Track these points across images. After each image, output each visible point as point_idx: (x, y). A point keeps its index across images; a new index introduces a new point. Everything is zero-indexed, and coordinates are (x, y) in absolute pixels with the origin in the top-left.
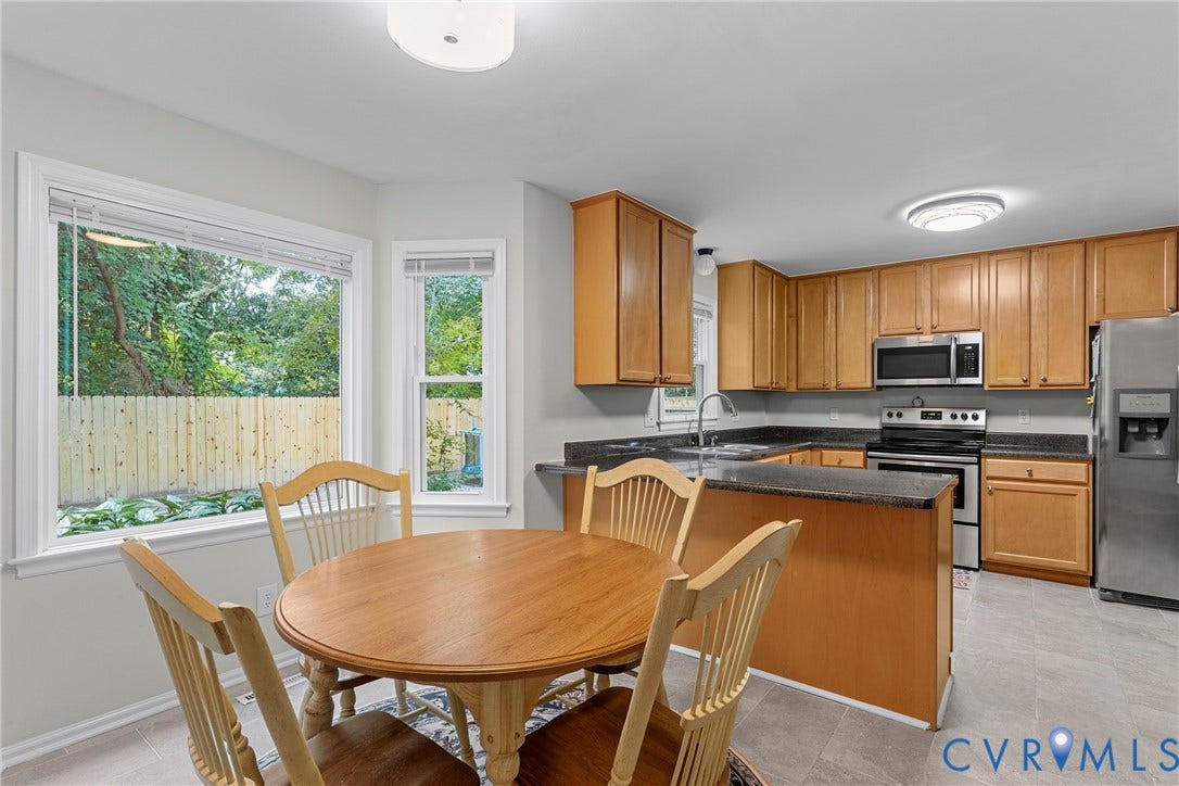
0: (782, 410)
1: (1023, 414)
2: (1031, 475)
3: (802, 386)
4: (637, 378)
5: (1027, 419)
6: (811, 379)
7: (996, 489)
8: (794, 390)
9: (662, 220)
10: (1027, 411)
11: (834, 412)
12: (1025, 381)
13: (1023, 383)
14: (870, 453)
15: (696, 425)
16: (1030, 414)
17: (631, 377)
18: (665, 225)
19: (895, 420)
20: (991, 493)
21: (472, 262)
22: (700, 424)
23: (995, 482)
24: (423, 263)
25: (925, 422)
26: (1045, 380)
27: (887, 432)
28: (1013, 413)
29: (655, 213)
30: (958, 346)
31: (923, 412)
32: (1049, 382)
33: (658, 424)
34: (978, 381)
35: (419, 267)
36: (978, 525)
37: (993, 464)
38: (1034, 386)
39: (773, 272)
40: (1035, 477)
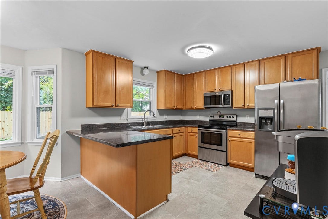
0: (185, 115)
1: (247, 116)
2: (240, 136)
3: (187, 108)
4: (103, 105)
5: (248, 118)
6: (188, 106)
7: (231, 140)
8: (185, 109)
9: (115, 59)
10: (248, 115)
11: (198, 116)
12: (243, 106)
13: (242, 106)
14: (199, 128)
15: (143, 119)
16: (249, 116)
17: (99, 105)
18: (117, 60)
19: (212, 118)
20: (229, 141)
21: (47, 72)
22: (145, 119)
23: (231, 138)
24: (35, 72)
25: (220, 119)
26: (248, 105)
27: (211, 122)
28: (244, 116)
29: (112, 56)
30: (224, 95)
31: (219, 116)
32: (249, 106)
33: (127, 119)
34: (230, 106)
35: (34, 74)
36: (227, 151)
37: (230, 132)
38: (246, 107)
39: (175, 74)
40: (241, 137)
